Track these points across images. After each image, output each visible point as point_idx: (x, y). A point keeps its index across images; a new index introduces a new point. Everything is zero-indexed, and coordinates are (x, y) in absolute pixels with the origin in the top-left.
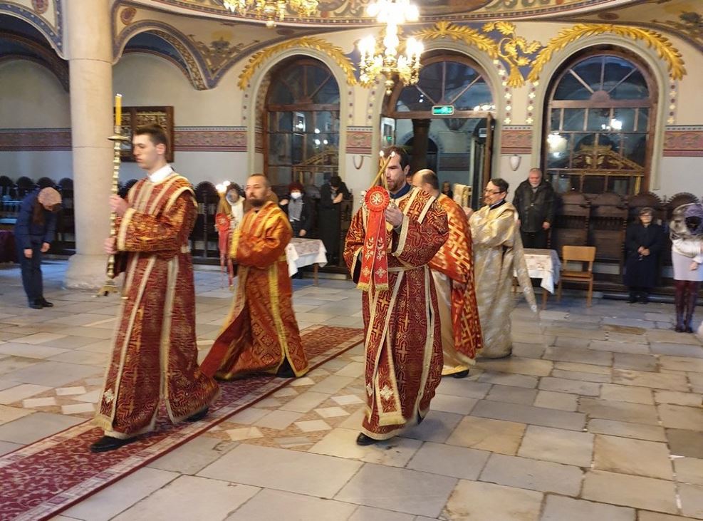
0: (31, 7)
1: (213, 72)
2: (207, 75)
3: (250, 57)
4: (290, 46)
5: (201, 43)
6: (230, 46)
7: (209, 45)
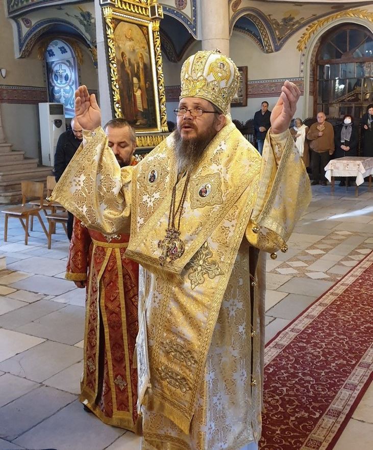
0: (174, 5)
1: (279, 39)
2: (274, 42)
3: (307, 27)
4: (339, 17)
5: (275, 20)
6: (294, 20)
7: (280, 21)
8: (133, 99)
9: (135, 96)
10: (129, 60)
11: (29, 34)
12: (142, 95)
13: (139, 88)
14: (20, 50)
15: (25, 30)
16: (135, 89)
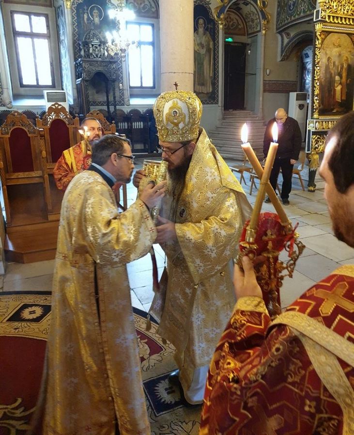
8: (332, 93)
9: (335, 90)
10: (334, 63)
11: (288, 43)
12: (342, 89)
13: (340, 84)
14: (281, 55)
15: (286, 40)
16: (336, 85)
